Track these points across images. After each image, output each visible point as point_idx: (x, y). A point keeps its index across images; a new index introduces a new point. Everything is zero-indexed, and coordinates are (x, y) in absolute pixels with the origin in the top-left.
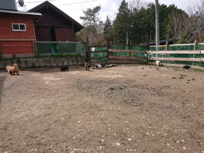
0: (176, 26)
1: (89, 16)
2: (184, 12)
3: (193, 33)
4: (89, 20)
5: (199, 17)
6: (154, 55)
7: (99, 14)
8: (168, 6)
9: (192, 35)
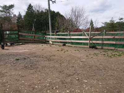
0: (60, 24)
1: (5, 10)
2: (64, 16)
3: (68, 28)
4: (5, 13)
5: (70, 20)
6: (50, 38)
7: (13, 10)
8: (56, 12)
9: (67, 29)
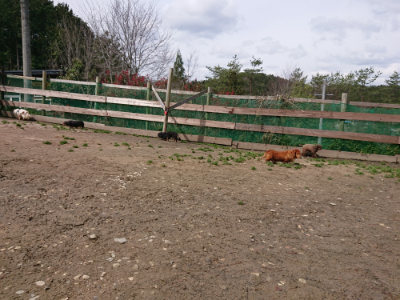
0: (70, 48)
2: (85, 25)
5: (110, 41)
8: (55, 4)
